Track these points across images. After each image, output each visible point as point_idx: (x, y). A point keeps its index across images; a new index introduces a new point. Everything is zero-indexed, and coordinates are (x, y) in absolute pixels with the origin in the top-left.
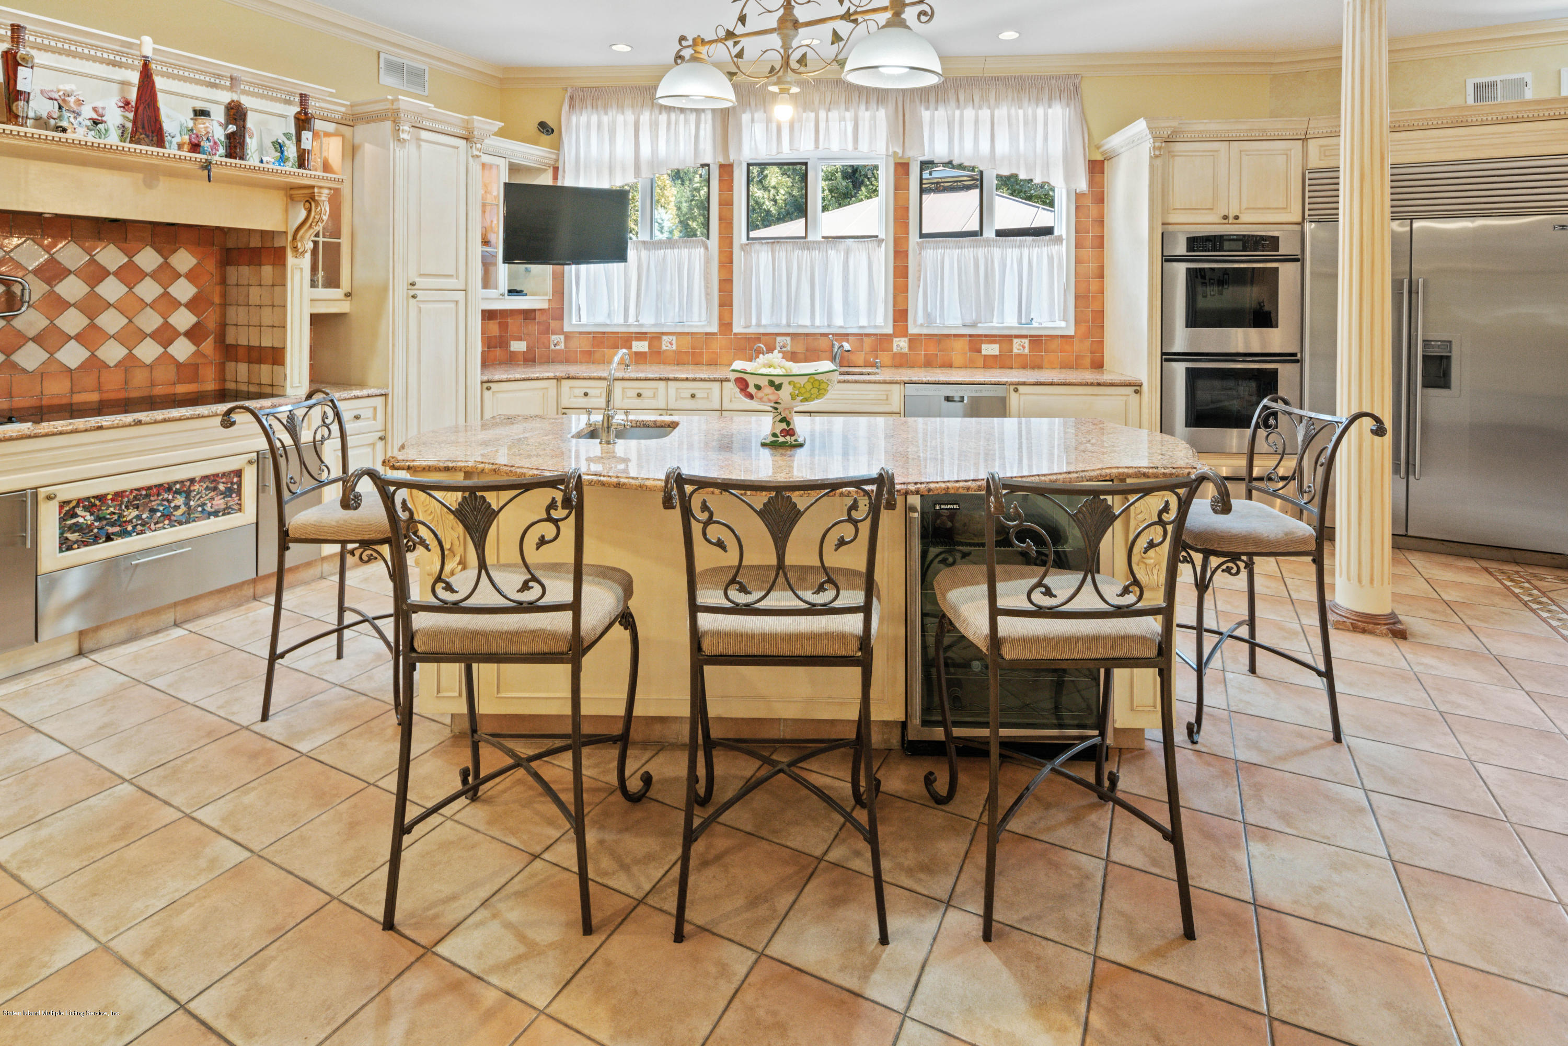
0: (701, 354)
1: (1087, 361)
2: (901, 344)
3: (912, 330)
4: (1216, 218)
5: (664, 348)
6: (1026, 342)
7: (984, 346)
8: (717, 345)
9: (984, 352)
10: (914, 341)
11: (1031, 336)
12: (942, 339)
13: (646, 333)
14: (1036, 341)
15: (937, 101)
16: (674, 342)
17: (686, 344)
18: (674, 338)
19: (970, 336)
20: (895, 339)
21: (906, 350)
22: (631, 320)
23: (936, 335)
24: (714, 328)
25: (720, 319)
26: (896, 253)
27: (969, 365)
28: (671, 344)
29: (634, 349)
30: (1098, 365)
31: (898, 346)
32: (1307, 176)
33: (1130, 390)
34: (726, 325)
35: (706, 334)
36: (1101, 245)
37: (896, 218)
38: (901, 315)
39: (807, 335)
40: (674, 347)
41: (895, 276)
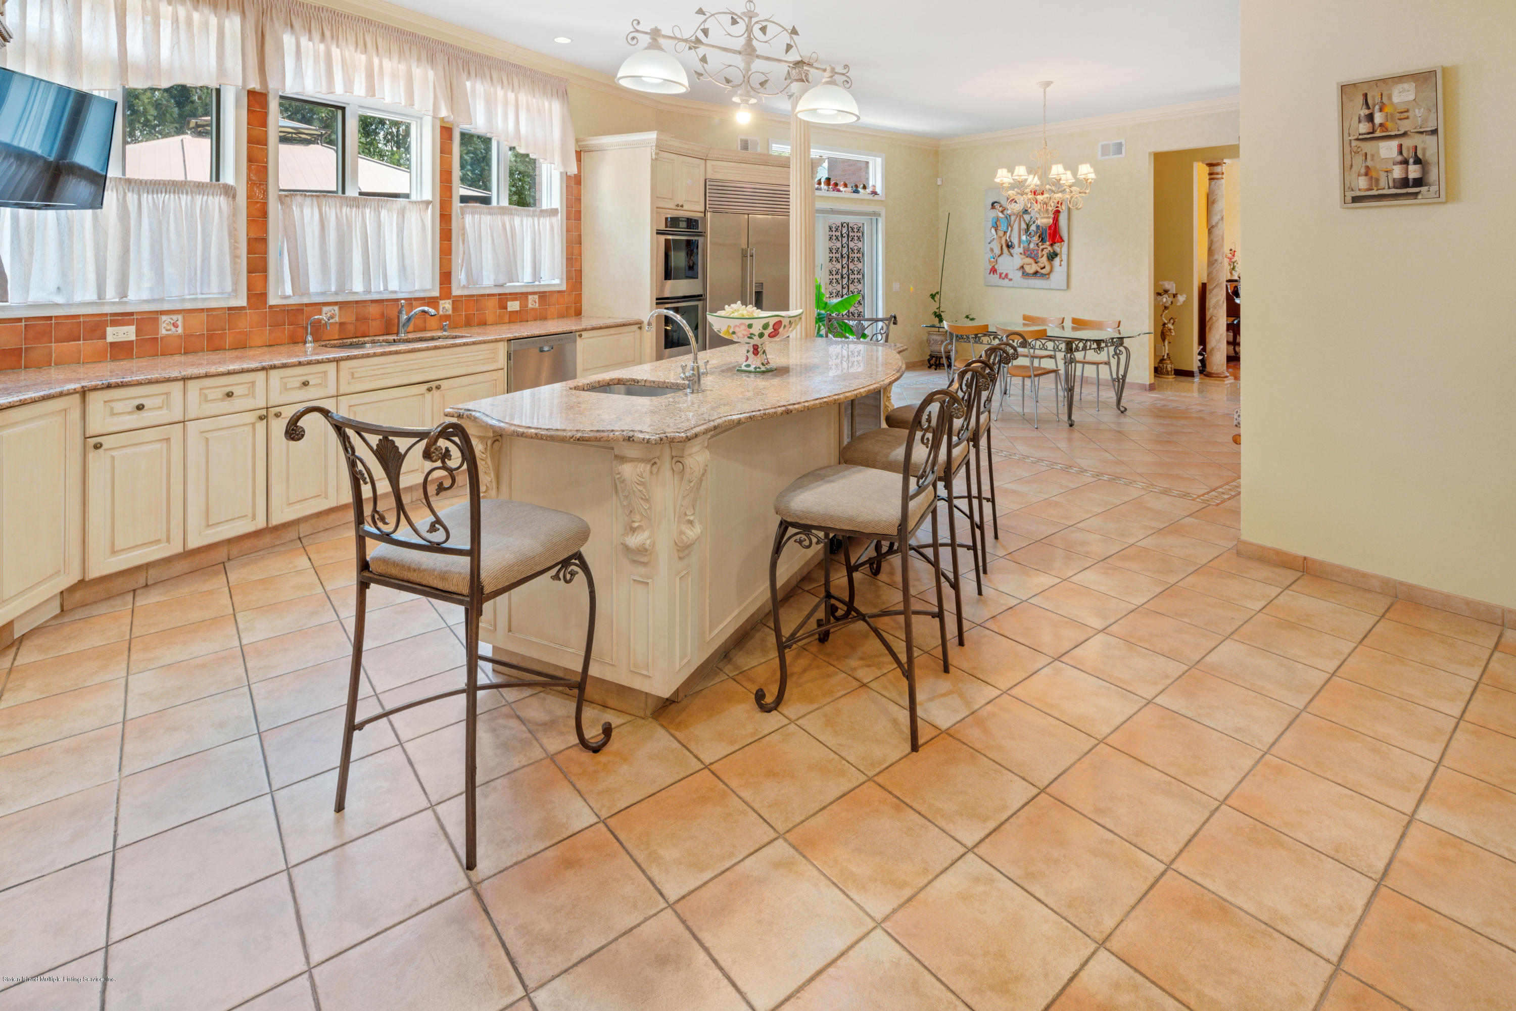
0: (223, 337)
1: (572, 311)
2: (446, 306)
3: (456, 292)
4: (672, 206)
5: (163, 332)
6: (536, 297)
7: (509, 304)
8: (244, 324)
9: (509, 309)
10: (457, 302)
11: (539, 293)
12: (477, 300)
13: (132, 314)
14: (543, 296)
15: (476, 76)
16: (180, 323)
17: (199, 325)
18: (180, 317)
19: (500, 295)
20: (441, 302)
21: (450, 312)
22: (111, 294)
23: (473, 296)
24: (242, 302)
25: (249, 289)
26: (442, 216)
27: (498, 322)
28: (175, 325)
29: (110, 339)
30: (578, 313)
31: (444, 308)
32: (708, 183)
33: (635, 328)
34: (257, 296)
35: (230, 309)
36: (579, 218)
37: (441, 182)
38: (446, 277)
39: (357, 302)
40: (180, 330)
41: (441, 239)
